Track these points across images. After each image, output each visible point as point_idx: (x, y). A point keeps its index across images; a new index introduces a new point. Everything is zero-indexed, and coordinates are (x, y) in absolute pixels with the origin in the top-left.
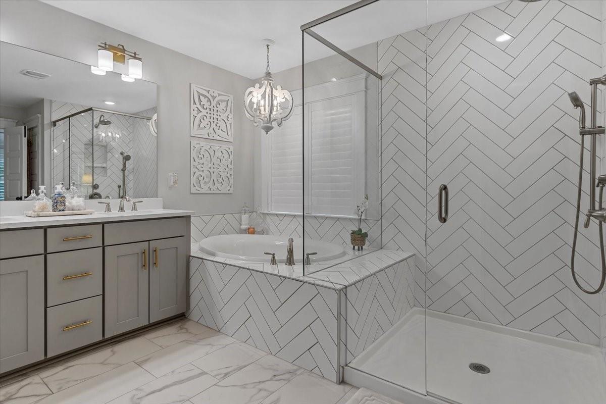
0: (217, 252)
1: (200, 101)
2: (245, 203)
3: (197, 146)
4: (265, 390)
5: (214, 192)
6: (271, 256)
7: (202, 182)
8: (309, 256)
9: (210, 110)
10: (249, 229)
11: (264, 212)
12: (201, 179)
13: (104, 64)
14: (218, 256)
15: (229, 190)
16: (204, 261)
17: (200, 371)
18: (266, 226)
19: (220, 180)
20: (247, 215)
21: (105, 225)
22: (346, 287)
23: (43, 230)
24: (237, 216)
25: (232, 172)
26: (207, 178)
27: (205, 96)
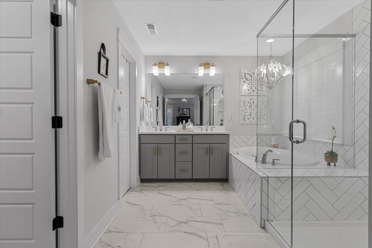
1: (245, 77)
3: (244, 100)
4: (226, 214)
5: (254, 123)
9: (251, 80)
10: (275, 145)
12: (246, 116)
13: (201, 72)
15: (263, 122)
17: (212, 199)
21: (193, 136)
22: (268, 177)
23: (174, 136)
24: (269, 137)
26: (249, 116)
27: (248, 74)
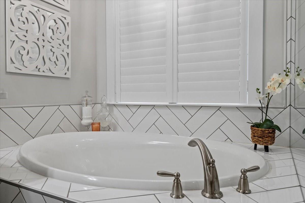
0: (51, 168)
2: (87, 92)
5: (43, 74)
6: (173, 178)
7: (25, 58)
8: (248, 174)
10: (93, 124)
11: (110, 103)
12: (24, 53)
14: (52, 177)
15: (65, 74)
16: (22, 190)
18: (113, 121)
19: (54, 59)
20: (89, 107)
24: (76, 108)
25: (69, 51)
26: (33, 53)
